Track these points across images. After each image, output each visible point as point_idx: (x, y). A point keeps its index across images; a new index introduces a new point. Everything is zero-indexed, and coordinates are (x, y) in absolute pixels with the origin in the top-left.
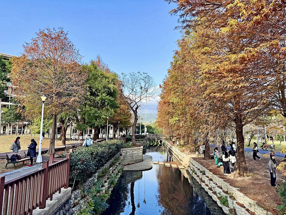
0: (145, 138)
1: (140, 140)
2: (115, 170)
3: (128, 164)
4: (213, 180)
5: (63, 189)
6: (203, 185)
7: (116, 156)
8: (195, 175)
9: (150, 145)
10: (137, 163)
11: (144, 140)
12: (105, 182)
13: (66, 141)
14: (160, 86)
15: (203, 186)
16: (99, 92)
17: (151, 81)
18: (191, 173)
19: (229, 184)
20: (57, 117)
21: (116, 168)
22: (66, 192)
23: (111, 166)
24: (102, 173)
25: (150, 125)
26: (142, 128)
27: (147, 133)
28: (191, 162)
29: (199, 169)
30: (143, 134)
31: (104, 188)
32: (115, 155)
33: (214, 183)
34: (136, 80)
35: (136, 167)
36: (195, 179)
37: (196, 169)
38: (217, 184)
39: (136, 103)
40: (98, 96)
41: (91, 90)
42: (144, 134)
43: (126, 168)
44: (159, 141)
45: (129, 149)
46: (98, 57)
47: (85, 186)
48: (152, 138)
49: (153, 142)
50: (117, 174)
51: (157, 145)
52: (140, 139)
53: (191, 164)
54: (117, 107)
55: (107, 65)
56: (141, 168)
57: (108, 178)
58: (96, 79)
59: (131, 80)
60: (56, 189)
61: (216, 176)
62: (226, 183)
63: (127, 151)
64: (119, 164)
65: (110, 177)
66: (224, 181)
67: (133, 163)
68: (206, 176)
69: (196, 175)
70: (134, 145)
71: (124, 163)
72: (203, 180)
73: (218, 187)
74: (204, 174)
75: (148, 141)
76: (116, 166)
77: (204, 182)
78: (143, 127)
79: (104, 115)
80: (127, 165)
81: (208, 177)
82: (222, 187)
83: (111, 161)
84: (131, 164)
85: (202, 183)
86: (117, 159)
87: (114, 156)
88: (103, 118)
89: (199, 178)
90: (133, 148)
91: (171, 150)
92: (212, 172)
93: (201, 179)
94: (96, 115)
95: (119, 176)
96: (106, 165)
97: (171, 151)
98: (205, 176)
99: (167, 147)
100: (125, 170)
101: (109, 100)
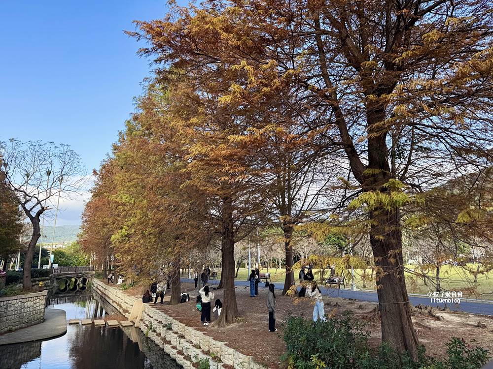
3: (10, 331)
4: (186, 336)
6: (168, 348)
14: (95, 172)
15: (167, 351)
18: (145, 332)
19: (212, 337)
25: (61, 250)
26: (44, 255)
27: (55, 266)
29: (160, 322)
30: (45, 267)
33: (187, 341)
37: (156, 322)
38: (191, 343)
39: (39, 202)
42: (48, 268)
44: (81, 279)
45: (15, 297)
48: (66, 274)
49: (66, 283)
52: (37, 279)
53: (146, 315)
56: (41, 335)
61: (190, 329)
63: (10, 302)
66: (204, 334)
67: (21, 328)
69: (155, 334)
70: (27, 290)
72: (168, 339)
73: (194, 346)
74: (170, 329)
75: (55, 281)
77: (169, 343)
78: (46, 252)
80: (5, 333)
81: (176, 333)
82: (201, 344)
84: (16, 330)
85: (166, 345)
89: (159, 338)
90: (23, 297)
92: (184, 323)
93: (164, 339)
97: (106, 298)
98: (171, 332)
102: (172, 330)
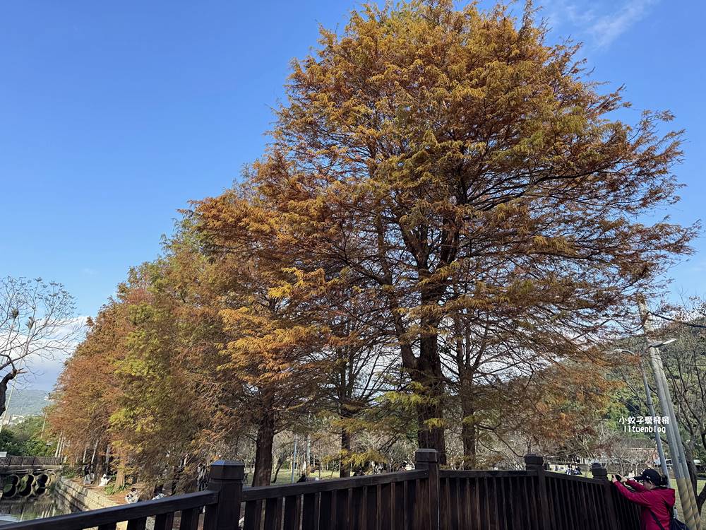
14: (90, 321)
27: (4, 454)
39: (11, 362)
44: (39, 477)
49: (14, 483)
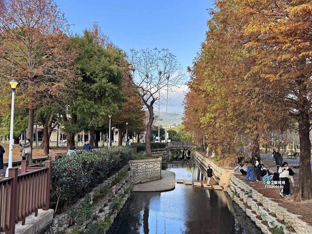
0: (166, 147)
1: (159, 151)
2: (120, 189)
3: (140, 183)
4: (263, 205)
5: (40, 211)
6: (249, 212)
7: (122, 170)
8: (237, 198)
9: (173, 157)
10: (153, 181)
11: (165, 150)
12: (105, 205)
13: (50, 150)
15: (248, 214)
16: (96, 77)
17: (174, 61)
18: (231, 196)
19: (286, 209)
20: (35, 113)
21: (122, 187)
22: (45, 214)
23: (114, 183)
24: (100, 192)
25: (174, 129)
26: (161, 133)
27: (169, 141)
28: (232, 180)
29: (243, 190)
30: (162, 142)
31: (103, 213)
32: (120, 168)
33: (264, 209)
34: (151, 60)
35: (151, 187)
36: (237, 204)
37: (239, 189)
38: (268, 211)
39: (151, 95)
40: (94, 82)
41: (85, 73)
42: (165, 142)
43: (136, 188)
44: (187, 151)
45: (142, 161)
46: (96, 26)
47: (74, 209)
48: (177, 147)
49: (177, 153)
50: (123, 196)
51: (183, 157)
52: (158, 149)
53: (231, 182)
54: (124, 101)
55: (108, 37)
56: (158, 188)
57: (109, 201)
58: (91, 57)
59: (144, 60)
60: (30, 210)
61: (267, 199)
62: (281, 208)
63: (139, 163)
64: (126, 182)
65: (113, 199)
66: (279, 205)
67: (147, 182)
68: (253, 200)
69: (239, 199)
70: (149, 156)
71: (133, 181)
72: (249, 205)
73: (270, 214)
74: (251, 197)
75: (170, 152)
76: (122, 184)
77: (250, 208)
78: (163, 131)
79: (104, 111)
80: (138, 184)
81: (256, 201)
82: (276, 213)
83: (114, 176)
84: (144, 182)
85: (247, 209)
86: (123, 175)
87: (119, 170)
88: (102, 115)
89: (242, 203)
90: (147, 161)
91: (203, 164)
92: (262, 193)
93: (246, 204)
94: (92, 110)
95: (127, 198)
96: (106, 181)
97: (204, 166)
98: (251, 199)
99: (198, 161)
100: (135, 190)
101: (111, 88)
102: (252, 198)
